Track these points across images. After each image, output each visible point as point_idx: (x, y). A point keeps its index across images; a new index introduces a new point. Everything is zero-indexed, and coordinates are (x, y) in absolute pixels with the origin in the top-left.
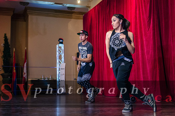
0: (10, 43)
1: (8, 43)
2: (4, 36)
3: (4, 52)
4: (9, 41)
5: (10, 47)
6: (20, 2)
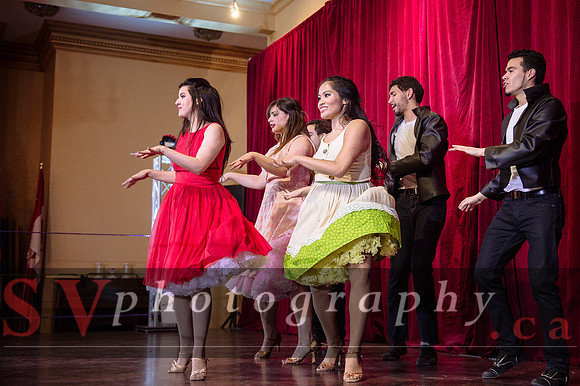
6: (26, 3)
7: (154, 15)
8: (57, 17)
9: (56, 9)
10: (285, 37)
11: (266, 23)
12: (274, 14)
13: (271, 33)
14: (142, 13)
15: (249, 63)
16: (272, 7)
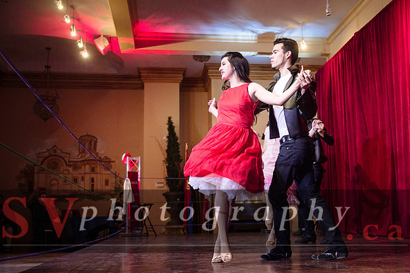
0: (178, 134)
1: (175, 134)
2: (167, 122)
3: (167, 151)
4: (177, 130)
5: (178, 141)
6: (194, 56)
7: (259, 53)
8: (210, 61)
9: (209, 57)
10: (334, 57)
11: (325, 50)
12: (329, 44)
13: (328, 55)
14: (252, 53)
15: (316, 74)
16: (328, 39)
